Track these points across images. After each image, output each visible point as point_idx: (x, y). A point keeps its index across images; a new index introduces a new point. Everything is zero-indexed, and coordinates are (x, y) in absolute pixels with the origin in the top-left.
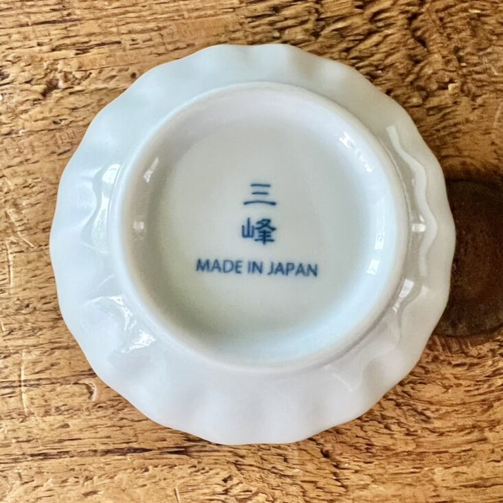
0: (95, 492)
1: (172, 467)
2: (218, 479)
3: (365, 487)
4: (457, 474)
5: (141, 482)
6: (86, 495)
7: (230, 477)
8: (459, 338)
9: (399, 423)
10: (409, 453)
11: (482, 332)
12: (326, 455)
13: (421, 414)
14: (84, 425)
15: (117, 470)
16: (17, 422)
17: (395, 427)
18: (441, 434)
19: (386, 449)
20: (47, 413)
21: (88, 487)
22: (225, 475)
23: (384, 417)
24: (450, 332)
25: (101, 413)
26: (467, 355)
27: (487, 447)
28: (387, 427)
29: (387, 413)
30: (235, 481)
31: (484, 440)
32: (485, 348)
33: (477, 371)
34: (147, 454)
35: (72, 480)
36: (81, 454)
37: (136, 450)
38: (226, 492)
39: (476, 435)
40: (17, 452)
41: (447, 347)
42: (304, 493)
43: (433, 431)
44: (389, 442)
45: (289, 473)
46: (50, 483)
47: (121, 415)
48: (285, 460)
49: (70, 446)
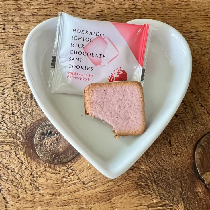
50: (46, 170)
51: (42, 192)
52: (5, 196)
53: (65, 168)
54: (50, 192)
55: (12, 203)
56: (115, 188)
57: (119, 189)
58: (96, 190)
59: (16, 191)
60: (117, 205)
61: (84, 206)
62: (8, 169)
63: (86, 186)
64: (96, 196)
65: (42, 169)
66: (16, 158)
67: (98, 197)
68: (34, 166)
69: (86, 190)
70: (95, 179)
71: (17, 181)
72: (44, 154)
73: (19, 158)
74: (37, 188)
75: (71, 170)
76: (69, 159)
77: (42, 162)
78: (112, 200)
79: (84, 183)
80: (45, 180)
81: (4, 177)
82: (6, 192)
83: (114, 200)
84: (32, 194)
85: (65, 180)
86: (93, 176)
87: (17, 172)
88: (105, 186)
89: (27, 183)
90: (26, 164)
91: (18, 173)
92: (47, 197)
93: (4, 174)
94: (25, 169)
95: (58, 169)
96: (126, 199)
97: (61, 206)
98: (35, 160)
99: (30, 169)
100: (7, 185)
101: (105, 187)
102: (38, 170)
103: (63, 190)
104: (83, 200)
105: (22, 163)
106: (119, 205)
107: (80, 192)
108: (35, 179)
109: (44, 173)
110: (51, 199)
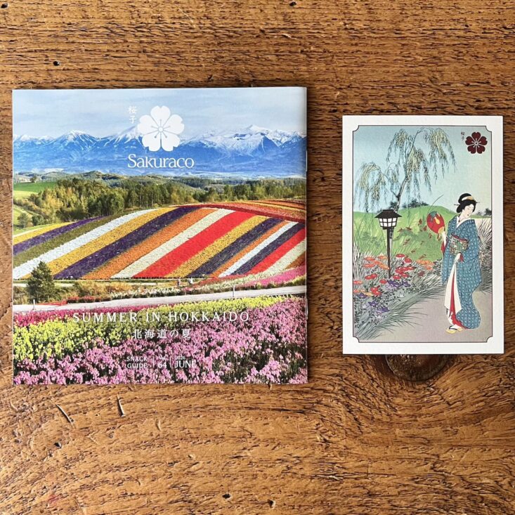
0: (267, 424)
1: (298, 417)
2: (315, 424)
3: (369, 433)
4: (404, 432)
5: (285, 422)
6: (265, 424)
7: (319, 424)
8: (413, 382)
9: (385, 411)
10: (387, 422)
11: (422, 380)
12: (356, 419)
13: (394, 408)
14: (266, 398)
15: (277, 417)
16: (240, 395)
17: (383, 412)
18: (401, 417)
19: (379, 419)
20: (252, 393)
21: (266, 422)
22: (317, 423)
23: (379, 408)
24: (409, 379)
25: (273, 395)
26: (414, 388)
27: (417, 423)
28: (380, 412)
29: (381, 407)
30: (321, 425)
31: (417, 421)
32: (422, 386)
33: (417, 395)
34: (289, 412)
35: (260, 418)
36: (264, 409)
37: (284, 410)
38: (317, 429)
39: (413, 418)
40: (240, 406)
41: (407, 384)
42: (346, 433)
43: (397, 415)
44: (380, 417)
45: (341, 424)
46: (251, 419)
47: (280, 396)
48: (341, 420)
49: (260, 406)
50: (402, 388)
51: (399, 413)
52: (357, 417)
53: (425, 386)
54: (408, 413)
55: (366, 425)
56: (486, 410)
57: (491, 411)
58: (464, 411)
59: (369, 412)
60: (488, 428)
61: (449, 429)
62: (357, 386)
63: (452, 407)
64: (464, 418)
65: (397, 387)
66: (364, 374)
67: (466, 419)
68: (387, 384)
69: (451, 411)
70: (462, 399)
71: (369, 401)
72: (398, 369)
73: (367, 374)
74: (394, 409)
75: (433, 388)
76: (430, 376)
77: (396, 378)
78: (482, 422)
79: (448, 403)
80: (401, 399)
81: (352, 396)
82: (358, 413)
83: (485, 422)
84: (388, 415)
85: (425, 400)
86: (460, 395)
87: (367, 390)
88: (474, 406)
89: (381, 403)
90: (378, 381)
91: (369, 392)
92: (406, 419)
93: (352, 392)
94: (377, 387)
95: (417, 387)
96: (499, 421)
97: (423, 428)
98: (388, 376)
99: (383, 387)
100: (358, 405)
101: (474, 408)
102: (392, 388)
103: (424, 410)
104: (448, 422)
105: (373, 379)
106: (490, 428)
107: (445, 414)
108: (390, 398)
109: (400, 391)
110: (410, 421)
